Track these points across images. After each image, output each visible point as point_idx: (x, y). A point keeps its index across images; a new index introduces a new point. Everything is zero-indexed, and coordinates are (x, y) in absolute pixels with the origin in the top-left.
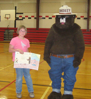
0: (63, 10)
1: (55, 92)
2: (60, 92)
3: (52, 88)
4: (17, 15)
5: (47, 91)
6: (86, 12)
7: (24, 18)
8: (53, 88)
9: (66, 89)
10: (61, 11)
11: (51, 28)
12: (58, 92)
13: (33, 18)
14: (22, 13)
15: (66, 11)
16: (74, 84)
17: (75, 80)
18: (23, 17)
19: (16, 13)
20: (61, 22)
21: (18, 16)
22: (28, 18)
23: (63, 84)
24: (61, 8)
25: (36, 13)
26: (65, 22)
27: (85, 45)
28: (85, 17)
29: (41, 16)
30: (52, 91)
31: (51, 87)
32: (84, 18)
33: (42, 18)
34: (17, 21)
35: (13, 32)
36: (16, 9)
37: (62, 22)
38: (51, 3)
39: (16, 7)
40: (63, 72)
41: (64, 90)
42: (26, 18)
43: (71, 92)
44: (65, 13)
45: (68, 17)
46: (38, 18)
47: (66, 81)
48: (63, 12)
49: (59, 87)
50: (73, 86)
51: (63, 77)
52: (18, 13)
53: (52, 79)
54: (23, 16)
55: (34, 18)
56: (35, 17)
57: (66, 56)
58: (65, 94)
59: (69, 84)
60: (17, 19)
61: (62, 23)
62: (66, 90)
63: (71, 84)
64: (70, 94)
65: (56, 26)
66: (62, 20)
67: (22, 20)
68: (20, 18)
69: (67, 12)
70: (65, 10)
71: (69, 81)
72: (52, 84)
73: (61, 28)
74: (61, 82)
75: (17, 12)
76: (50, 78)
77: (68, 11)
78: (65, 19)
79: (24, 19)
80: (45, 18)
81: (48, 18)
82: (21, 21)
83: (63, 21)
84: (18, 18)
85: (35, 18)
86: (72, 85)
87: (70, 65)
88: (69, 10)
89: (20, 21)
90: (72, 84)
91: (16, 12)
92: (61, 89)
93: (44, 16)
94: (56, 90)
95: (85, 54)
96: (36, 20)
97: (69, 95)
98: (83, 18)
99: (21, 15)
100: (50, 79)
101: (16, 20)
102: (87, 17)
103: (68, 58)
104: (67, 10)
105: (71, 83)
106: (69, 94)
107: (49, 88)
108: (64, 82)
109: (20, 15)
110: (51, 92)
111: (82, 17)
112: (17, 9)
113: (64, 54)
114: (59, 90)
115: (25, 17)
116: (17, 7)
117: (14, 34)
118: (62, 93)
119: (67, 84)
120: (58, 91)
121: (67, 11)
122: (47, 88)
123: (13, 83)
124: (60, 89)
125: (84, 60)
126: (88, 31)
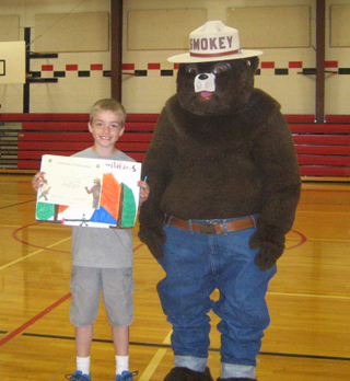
0: (203, 40)
2: (207, 369)
3: (172, 353)
4: (32, 61)
5: (155, 367)
6: (310, 46)
7: (62, 74)
8: (176, 354)
9: (227, 357)
10: (196, 44)
11: (164, 111)
12: (196, 370)
13: (97, 74)
14: (55, 56)
15: (217, 43)
16: (262, 336)
18: (56, 69)
19: (29, 56)
20: (197, 90)
21: (36, 65)
22: (76, 73)
23: (215, 338)
24: (196, 34)
25: (109, 53)
26: (213, 90)
27: (303, 178)
28: (306, 65)
29: (132, 66)
30: (173, 366)
32: (304, 70)
33: (133, 72)
34: (32, 86)
35: (17, 131)
36: (27, 39)
37: (203, 89)
38: (167, 10)
39: (27, 31)
40: (217, 290)
41: (223, 360)
42: (68, 73)
43: (249, 368)
44: (214, 51)
46: (117, 72)
47: (228, 322)
48: (206, 48)
49: (201, 349)
50: (258, 342)
51: (217, 308)
52: (37, 56)
53: (172, 318)
54: (58, 65)
55: (101, 72)
56: (107, 67)
57: (226, 226)
58: (226, 377)
59: (241, 338)
60: (32, 77)
63: (247, 338)
64: (248, 376)
65: (182, 105)
66: (203, 82)
67: (55, 81)
68: (45, 75)
70: (212, 42)
71: (238, 324)
72: (172, 337)
74: (209, 326)
75: (32, 50)
77: (226, 43)
78: (211, 77)
79: (59, 79)
80: (143, 73)
81: (158, 72)
82: (51, 85)
83: (205, 85)
84: (39, 74)
85: (106, 74)
86: (253, 341)
87: (240, 258)
88: (230, 40)
89: (44, 85)
90: (254, 336)
91: (28, 48)
92: (210, 357)
93: (141, 66)
94: (190, 363)
95: (301, 214)
96: (108, 81)
97: (242, 379)
98: (300, 70)
99: (51, 61)
101: (29, 81)
102: (314, 67)
103: (232, 233)
104: (221, 39)
105: (249, 333)
106: (244, 376)
107: (162, 352)
108: (219, 327)
109: (44, 62)
110: (168, 371)
111: (293, 65)
112: (32, 37)
113: (215, 216)
114: (201, 360)
115: (63, 69)
116: (32, 30)
117: (20, 140)
118: (215, 374)
119: (231, 335)
120: (195, 363)
121: (221, 43)
122: (151, 356)
123: (19, 336)
124: (206, 357)
125: (304, 239)
126: (320, 122)
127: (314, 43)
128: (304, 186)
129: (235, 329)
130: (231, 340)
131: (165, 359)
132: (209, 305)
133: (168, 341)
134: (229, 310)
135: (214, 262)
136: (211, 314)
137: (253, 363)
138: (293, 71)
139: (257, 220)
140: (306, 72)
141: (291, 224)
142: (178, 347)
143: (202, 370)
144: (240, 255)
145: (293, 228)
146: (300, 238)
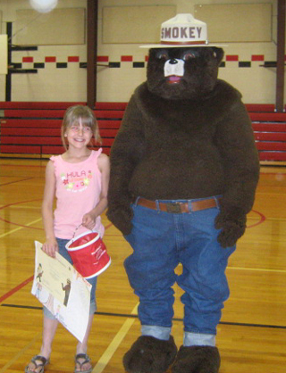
0: (174, 29)
1: (151, 339)
2: (171, 338)
3: (139, 323)
4: (13, 53)
5: (123, 336)
6: (272, 40)
7: (41, 65)
8: (143, 323)
9: (190, 326)
10: (168, 33)
12: (161, 338)
13: (73, 66)
14: (34, 48)
15: (187, 32)
17: (226, 293)
18: (36, 61)
19: (11, 49)
21: (17, 57)
22: (54, 64)
23: (179, 309)
25: (85, 46)
26: (182, 74)
27: (262, 163)
28: (268, 58)
29: (105, 59)
31: (137, 319)
32: (266, 63)
33: (107, 63)
34: (14, 76)
37: (173, 73)
38: (139, 6)
39: (9, 26)
41: (186, 329)
42: (47, 64)
43: (209, 337)
44: (184, 39)
45: (192, 55)
46: (93, 64)
47: (191, 294)
49: (166, 319)
50: (218, 313)
52: (18, 48)
53: (139, 292)
54: (38, 57)
55: (77, 64)
56: (83, 59)
57: (190, 205)
58: (188, 345)
59: (203, 309)
60: (14, 69)
61: (171, 79)
62: (190, 331)
63: (208, 309)
64: (209, 344)
67: (34, 71)
68: (26, 66)
69: (191, 37)
70: (183, 30)
71: (201, 296)
73: (168, 97)
74: (173, 299)
75: (14, 42)
76: (132, 285)
77: (195, 33)
79: (39, 70)
80: (117, 65)
81: (131, 64)
82: (31, 75)
83: (175, 70)
84: (19, 65)
85: (82, 65)
86: (215, 312)
87: (203, 236)
88: (199, 31)
89: (25, 75)
91: (9, 41)
92: (174, 326)
93: (115, 58)
94: (156, 332)
96: (84, 72)
97: (203, 347)
98: (262, 63)
99: (31, 54)
100: (132, 291)
101: (10, 72)
103: (197, 213)
104: (191, 29)
106: (205, 344)
107: (130, 322)
108: (182, 299)
109: (25, 54)
111: (255, 58)
112: (13, 32)
114: (166, 330)
115: (43, 61)
116: (13, 25)
118: (179, 342)
119: (194, 306)
120: (160, 332)
121: (191, 33)
122: (121, 325)
124: (171, 326)
125: (263, 218)
126: (280, 111)
127: (275, 38)
128: (262, 170)
129: (198, 301)
130: (194, 310)
131: (133, 328)
132: (173, 278)
133: (135, 312)
134: (193, 283)
135: (179, 239)
136: (175, 287)
137: (214, 332)
138: (255, 64)
139: (220, 201)
140: (268, 65)
141: (252, 205)
142: (145, 317)
143: (167, 339)
144: (203, 233)
145: (254, 208)
146: (259, 218)
